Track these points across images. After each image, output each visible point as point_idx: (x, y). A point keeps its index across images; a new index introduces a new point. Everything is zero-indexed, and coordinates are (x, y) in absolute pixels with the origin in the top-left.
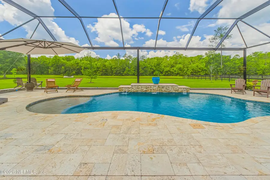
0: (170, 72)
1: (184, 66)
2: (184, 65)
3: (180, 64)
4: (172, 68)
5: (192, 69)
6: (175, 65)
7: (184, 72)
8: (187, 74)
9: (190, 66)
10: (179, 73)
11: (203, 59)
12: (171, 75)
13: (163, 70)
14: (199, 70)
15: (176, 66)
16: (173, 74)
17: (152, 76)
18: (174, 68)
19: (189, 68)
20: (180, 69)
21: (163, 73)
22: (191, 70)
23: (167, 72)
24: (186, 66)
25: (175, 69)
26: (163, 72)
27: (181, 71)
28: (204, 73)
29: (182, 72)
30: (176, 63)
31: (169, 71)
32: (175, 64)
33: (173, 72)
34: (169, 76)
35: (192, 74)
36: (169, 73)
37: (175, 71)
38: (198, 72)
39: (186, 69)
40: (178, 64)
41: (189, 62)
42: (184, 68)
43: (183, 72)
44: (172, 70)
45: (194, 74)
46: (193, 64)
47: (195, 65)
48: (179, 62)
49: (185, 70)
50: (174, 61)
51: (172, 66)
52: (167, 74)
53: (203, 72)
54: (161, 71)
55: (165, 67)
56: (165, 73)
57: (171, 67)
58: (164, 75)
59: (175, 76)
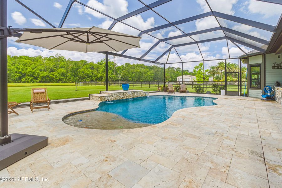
0: (49, 78)
1: (67, 71)
4: (52, 73)
6: (55, 68)
10: (62, 79)
11: (88, 64)
12: (51, 81)
13: (38, 75)
14: (85, 76)
15: (57, 70)
16: (54, 80)
17: (18, 82)
18: (55, 72)
20: (63, 74)
21: (39, 79)
23: (44, 77)
25: (56, 74)
26: (38, 77)
27: (64, 76)
28: (90, 80)
29: (65, 78)
30: (57, 67)
31: (48, 76)
33: (54, 78)
34: (48, 82)
36: (47, 80)
37: (56, 76)
38: (84, 79)
40: (60, 68)
42: (68, 73)
43: (67, 78)
44: (51, 75)
48: (61, 66)
49: (69, 75)
50: (54, 64)
51: (52, 71)
52: (44, 80)
53: (88, 78)
54: (35, 76)
55: (41, 70)
56: (42, 79)
57: (50, 72)
58: (40, 82)
59: (56, 83)
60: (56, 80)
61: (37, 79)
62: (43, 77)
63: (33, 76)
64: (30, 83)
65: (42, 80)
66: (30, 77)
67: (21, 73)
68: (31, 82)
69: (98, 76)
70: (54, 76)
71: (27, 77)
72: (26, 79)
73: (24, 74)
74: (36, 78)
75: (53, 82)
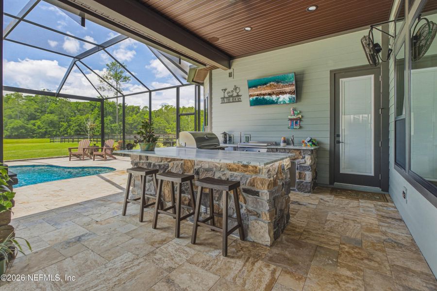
0: (26, 129)
1: (60, 118)
2: (62, 116)
3: (51, 113)
4: (32, 122)
5: (77, 124)
7: (62, 129)
8: (67, 133)
9: (73, 118)
10: (50, 131)
12: (29, 135)
15: (42, 117)
16: (34, 134)
18: (37, 121)
19: (71, 123)
20: (52, 124)
22: (76, 126)
23: (16, 129)
24: (66, 118)
25: (38, 123)
29: (56, 129)
30: (43, 112)
31: (23, 127)
32: (41, 113)
33: (34, 130)
34: (23, 137)
35: (78, 134)
36: (21, 133)
39: (65, 124)
40: (48, 113)
41: (73, 110)
42: (61, 121)
44: (30, 126)
45: (82, 133)
46: (81, 115)
47: (83, 117)
48: (50, 110)
49: (63, 125)
50: (37, 107)
51: (32, 118)
52: (16, 134)
56: (12, 132)
57: (29, 120)
59: (39, 138)
60: (38, 133)
62: (13, 128)
65: (12, 134)
70: (35, 127)
75: (32, 137)
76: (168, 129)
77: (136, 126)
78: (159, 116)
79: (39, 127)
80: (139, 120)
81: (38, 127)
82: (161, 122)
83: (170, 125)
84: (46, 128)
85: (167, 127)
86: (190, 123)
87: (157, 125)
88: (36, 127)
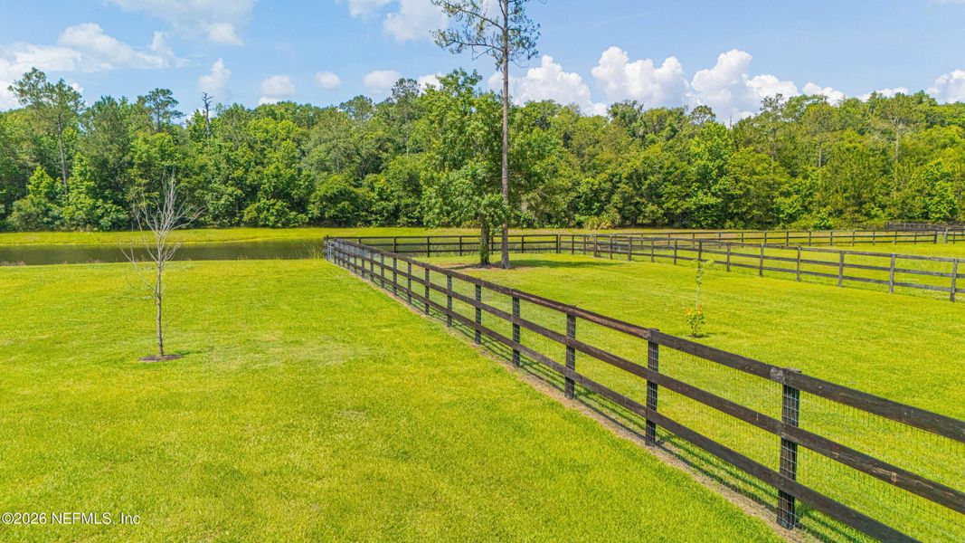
0: (353, 200)
4: (369, 178)
10: (407, 206)
12: (358, 217)
13: (311, 189)
16: (371, 213)
17: (222, 226)
18: (381, 175)
21: (310, 207)
23: (332, 200)
25: (382, 181)
26: (308, 201)
31: (346, 195)
33: (371, 203)
36: (343, 210)
37: (382, 193)
44: (361, 191)
52: (332, 213)
54: (296, 193)
56: (323, 209)
58: (316, 222)
59: (382, 226)
60: (380, 213)
61: (304, 211)
62: (324, 198)
63: (287, 196)
64: (274, 227)
65: (322, 213)
66: (272, 201)
67: (239, 182)
68: (277, 222)
69: (583, 189)
70: (372, 194)
71: (263, 201)
72: (259, 210)
73: (250, 186)
74: (300, 206)
75: (368, 223)
76: (787, 194)
77: (657, 185)
78: (749, 142)
79: (382, 196)
80: (667, 164)
81: (380, 194)
82: (759, 169)
83: (799, 179)
84: (399, 197)
85: (785, 188)
86: (897, 164)
87: (737, 180)
88: (374, 195)
